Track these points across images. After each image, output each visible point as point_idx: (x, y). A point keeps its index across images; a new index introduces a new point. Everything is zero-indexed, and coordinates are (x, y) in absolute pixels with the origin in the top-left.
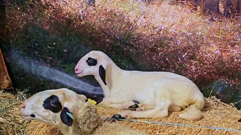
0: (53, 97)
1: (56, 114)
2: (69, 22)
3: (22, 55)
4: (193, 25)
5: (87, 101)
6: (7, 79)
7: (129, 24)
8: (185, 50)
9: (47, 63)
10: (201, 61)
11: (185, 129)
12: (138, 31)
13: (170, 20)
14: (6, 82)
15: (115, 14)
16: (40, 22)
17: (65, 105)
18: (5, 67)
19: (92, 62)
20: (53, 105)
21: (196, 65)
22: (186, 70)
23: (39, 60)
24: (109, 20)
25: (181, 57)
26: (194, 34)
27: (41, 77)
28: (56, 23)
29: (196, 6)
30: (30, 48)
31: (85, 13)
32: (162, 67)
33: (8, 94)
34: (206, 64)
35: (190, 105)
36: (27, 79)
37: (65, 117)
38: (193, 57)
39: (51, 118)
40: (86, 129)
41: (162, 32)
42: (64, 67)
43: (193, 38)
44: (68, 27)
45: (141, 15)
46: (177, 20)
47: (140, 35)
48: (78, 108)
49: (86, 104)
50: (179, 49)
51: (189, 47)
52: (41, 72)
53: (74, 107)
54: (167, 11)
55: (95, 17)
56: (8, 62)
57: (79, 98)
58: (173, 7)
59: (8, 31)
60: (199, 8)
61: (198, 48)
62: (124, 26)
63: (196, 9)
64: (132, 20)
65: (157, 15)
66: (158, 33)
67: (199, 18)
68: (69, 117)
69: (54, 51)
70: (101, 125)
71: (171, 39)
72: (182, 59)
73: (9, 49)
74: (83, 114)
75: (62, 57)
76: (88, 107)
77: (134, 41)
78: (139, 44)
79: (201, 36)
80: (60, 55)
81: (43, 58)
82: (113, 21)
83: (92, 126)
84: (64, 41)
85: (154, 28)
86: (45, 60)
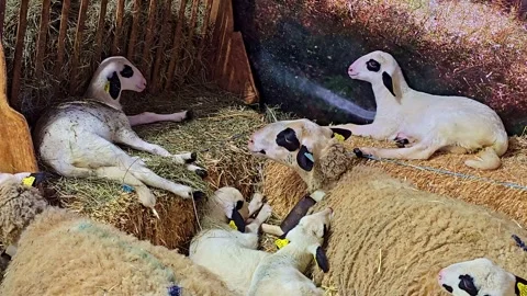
0: (289, 131)
1: (292, 153)
2: (336, 18)
3: (274, 59)
4: (503, 34)
5: (333, 136)
6: (253, 91)
7: (413, 28)
8: (489, 68)
9: (306, 73)
10: (511, 84)
11: (469, 183)
12: (425, 38)
13: (471, 24)
14: (251, 95)
15: (396, 13)
16: (299, 16)
17: (304, 142)
18: (251, 75)
19: (374, 66)
20: (288, 140)
21: (504, 90)
22: (491, 96)
23: (295, 68)
24: (387, 20)
25: (484, 78)
26: (504, 46)
27: (298, 90)
28: (319, 19)
29: (509, 6)
30: (284, 50)
31: (356, 9)
32: (458, 89)
33: (251, 112)
34: (519, 90)
35: (484, 147)
36: (280, 92)
37: (302, 159)
38: (500, 79)
39: (286, 158)
40: (329, 174)
41: (458, 41)
42: (328, 80)
43: (502, 51)
44: (335, 25)
45: (432, 15)
46: (481, 25)
47: (428, 43)
48: (320, 147)
49: (331, 141)
50: (481, 67)
51: (495, 64)
52: (298, 83)
53: (314, 145)
54: (467, 11)
55: (369, 15)
56: (257, 67)
57: (322, 132)
58: (476, 6)
59: (257, 27)
60: (513, 9)
61: (508, 66)
62: (407, 29)
63: (509, 11)
64: (418, 22)
65: (453, 17)
66: (453, 42)
67: (513, 24)
68: (308, 160)
69: (314, 57)
70: (351, 169)
71: (470, 52)
72: (486, 80)
73: (258, 50)
74: (326, 155)
75: (325, 65)
76: (333, 145)
77: (421, 51)
78: (428, 54)
79: (514, 49)
80: (323, 63)
81: (300, 65)
82: (392, 22)
83: (338, 171)
84: (329, 45)
85: (448, 35)
86: (303, 69)
